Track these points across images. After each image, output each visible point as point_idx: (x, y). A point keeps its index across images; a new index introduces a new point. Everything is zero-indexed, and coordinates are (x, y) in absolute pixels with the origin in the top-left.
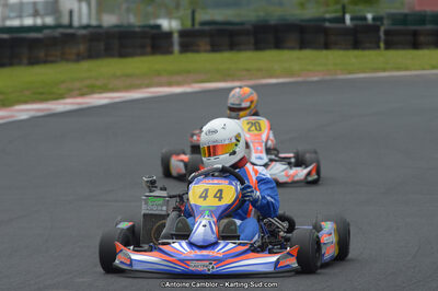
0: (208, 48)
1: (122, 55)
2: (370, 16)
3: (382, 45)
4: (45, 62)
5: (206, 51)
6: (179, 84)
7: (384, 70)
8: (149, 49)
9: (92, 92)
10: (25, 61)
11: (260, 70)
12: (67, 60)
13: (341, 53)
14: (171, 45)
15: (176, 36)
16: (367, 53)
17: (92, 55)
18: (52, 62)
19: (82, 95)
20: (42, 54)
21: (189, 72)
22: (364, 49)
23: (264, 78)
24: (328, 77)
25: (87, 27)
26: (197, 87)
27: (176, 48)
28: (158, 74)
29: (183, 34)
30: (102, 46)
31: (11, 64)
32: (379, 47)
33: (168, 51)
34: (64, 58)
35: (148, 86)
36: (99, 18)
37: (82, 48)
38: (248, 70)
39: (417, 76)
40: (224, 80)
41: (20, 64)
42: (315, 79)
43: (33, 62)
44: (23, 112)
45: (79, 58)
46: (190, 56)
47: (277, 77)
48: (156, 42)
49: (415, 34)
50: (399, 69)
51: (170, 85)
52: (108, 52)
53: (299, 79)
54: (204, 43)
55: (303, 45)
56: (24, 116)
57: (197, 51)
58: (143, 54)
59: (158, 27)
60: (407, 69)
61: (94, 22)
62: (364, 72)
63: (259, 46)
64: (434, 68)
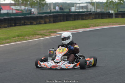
1: (102, 18)
4: (85, 19)
5: (121, 18)
6: (115, 25)
8: (108, 17)
9: (96, 26)
10: (81, 19)
12: (90, 19)
14: (113, 16)
15: (114, 14)
17: (95, 18)
18: (87, 19)
19: (93, 27)
20: (84, 18)
21: (117, 22)
25: (94, 12)
27: (114, 17)
28: (110, 22)
29: (116, 14)
30: (98, 16)
31: (78, 20)
33: (112, 18)
34: (89, 19)
35: (108, 25)
36: (96, 10)
37: (93, 16)
41: (79, 20)
43: (82, 19)
44: (81, 30)
45: (93, 19)
46: (117, 19)
48: (109, 16)
51: (113, 25)
52: (99, 18)
54: (120, 16)
56: (81, 31)
57: (119, 18)
58: (107, 18)
59: (109, 12)
61: (95, 11)
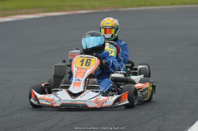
7: (145, 6)
11: (77, 6)
23: (79, 10)
24: (114, 10)
26: (41, 15)
38: (71, 6)
39: (163, 9)
40: (57, 11)
42: (107, 10)
47: (86, 10)
50: (152, 5)
53: (98, 11)
60: (157, 5)
62: (134, 7)
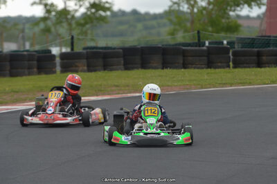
0: (86, 68)
2: (225, 42)
3: (231, 64)
13: (196, 70)
16: (217, 70)
22: (216, 68)
32: (229, 66)
49: (259, 54)
55: (165, 65)
63: (128, 66)
64: (273, 82)
